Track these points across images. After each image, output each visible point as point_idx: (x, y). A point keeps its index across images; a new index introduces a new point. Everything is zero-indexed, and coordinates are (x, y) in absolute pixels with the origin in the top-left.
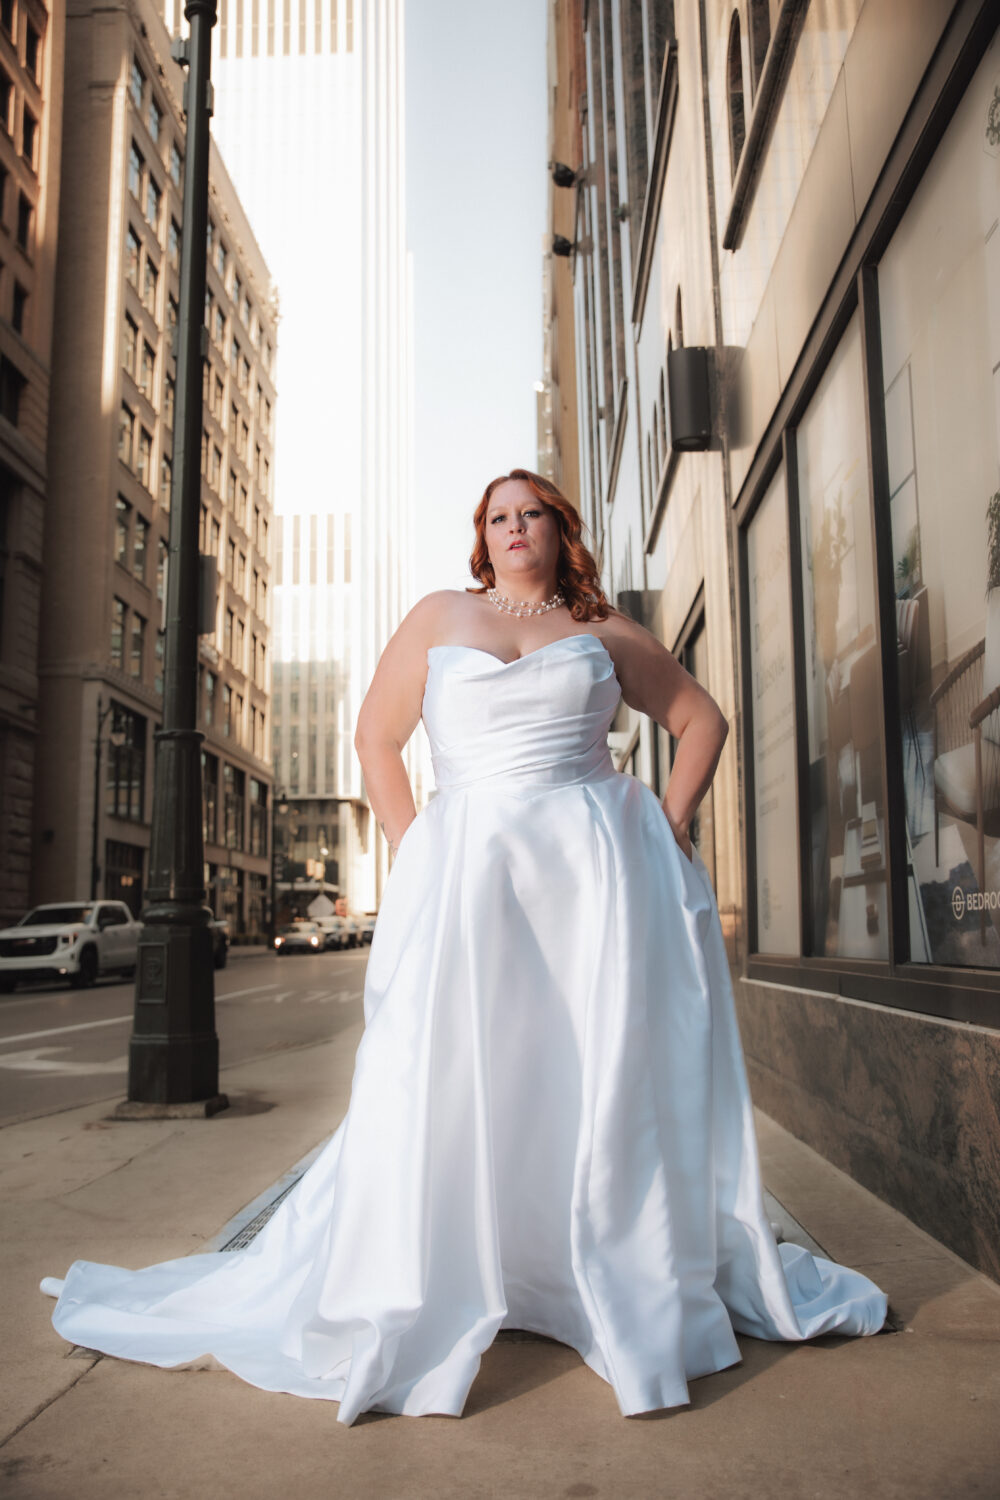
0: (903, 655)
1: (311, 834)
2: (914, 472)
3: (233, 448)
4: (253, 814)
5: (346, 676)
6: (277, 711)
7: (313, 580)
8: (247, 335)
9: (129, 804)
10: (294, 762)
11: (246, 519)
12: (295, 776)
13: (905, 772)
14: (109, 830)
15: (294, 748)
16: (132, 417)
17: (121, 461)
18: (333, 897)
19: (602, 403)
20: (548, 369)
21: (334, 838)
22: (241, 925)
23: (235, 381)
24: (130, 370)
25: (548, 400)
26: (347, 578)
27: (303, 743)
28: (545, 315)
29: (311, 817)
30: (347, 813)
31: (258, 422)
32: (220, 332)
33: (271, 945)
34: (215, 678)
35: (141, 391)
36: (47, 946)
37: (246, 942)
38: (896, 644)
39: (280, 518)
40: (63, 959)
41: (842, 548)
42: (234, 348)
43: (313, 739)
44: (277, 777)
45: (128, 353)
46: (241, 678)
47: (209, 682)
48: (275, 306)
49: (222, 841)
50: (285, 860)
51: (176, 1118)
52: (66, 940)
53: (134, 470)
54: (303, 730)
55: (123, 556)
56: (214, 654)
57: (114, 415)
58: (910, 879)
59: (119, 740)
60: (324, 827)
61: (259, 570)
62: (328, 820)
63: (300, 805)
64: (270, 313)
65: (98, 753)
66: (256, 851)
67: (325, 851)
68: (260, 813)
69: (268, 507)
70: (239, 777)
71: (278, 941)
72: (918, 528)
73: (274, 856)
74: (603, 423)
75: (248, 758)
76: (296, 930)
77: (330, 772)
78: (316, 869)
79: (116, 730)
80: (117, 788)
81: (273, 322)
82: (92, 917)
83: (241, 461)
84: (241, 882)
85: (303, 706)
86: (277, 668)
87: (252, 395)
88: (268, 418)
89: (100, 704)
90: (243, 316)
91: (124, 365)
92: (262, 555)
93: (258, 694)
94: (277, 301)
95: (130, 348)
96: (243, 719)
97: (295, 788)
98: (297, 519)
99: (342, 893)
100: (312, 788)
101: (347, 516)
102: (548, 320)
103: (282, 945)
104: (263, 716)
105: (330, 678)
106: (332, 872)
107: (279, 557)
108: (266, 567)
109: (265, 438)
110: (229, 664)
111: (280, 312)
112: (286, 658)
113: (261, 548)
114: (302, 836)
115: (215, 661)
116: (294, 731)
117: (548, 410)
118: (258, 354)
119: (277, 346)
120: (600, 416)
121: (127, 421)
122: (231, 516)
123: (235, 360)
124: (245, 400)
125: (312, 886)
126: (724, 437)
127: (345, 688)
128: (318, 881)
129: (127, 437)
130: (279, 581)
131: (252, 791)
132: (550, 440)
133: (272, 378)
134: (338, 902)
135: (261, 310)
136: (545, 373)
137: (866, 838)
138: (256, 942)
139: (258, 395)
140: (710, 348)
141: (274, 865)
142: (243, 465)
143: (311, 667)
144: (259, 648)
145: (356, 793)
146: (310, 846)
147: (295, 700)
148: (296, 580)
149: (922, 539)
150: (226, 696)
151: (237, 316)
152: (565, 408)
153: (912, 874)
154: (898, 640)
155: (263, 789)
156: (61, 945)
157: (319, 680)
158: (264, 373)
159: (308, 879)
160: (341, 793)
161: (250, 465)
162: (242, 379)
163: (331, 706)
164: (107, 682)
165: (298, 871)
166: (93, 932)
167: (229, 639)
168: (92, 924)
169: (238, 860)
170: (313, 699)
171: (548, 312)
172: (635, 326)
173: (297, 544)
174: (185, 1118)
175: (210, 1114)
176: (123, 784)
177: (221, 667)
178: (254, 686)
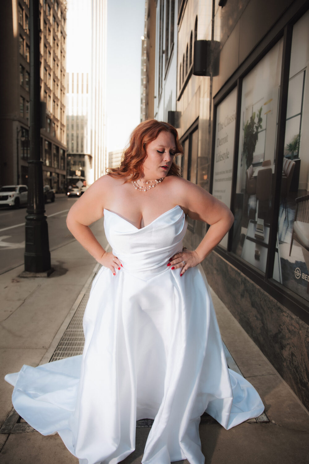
0: (284, 178)
1: (77, 163)
2: (301, 114)
3: (54, 51)
4: (62, 158)
5: (87, 120)
6: (68, 129)
7: (78, 92)
8: (57, 14)
9: (27, 154)
10: (72, 144)
11: (58, 74)
12: (73, 147)
13: (279, 218)
14: (22, 163)
15: (72, 140)
16: (23, 40)
17: (20, 54)
18: (83, 181)
19: (164, 49)
20: (146, 33)
21: (83, 165)
22: (58, 188)
23: (54, 30)
24: (21, 23)
25: (145, 43)
26: (87, 92)
27: (75, 138)
28: (145, 15)
29: (77, 159)
30: (87, 158)
31: (61, 43)
32: (49, 13)
33: (67, 194)
34: (50, 120)
35: (26, 31)
36: (6, 198)
37: (60, 193)
38: (282, 173)
39: (68, 74)
40: (10, 202)
41: (259, 128)
42: (54, 19)
43: (77, 137)
44: (68, 148)
45: (21, 17)
46: (57, 120)
47: (49, 121)
48: (65, 6)
49: (53, 166)
50: (70, 170)
51: (38, 277)
52: (10, 196)
53: (25, 57)
54: (75, 135)
55: (23, 83)
56: (50, 113)
57: (17, 38)
58: (276, 253)
59: (23, 139)
60: (80, 162)
61: (62, 89)
62: (81, 159)
63: (74, 155)
64: (64, 8)
65: (18, 143)
66: (62, 168)
67: (81, 168)
68: (63, 158)
69: (65, 70)
70: (57, 149)
71: (68, 194)
72: (299, 136)
73: (67, 170)
74: (164, 55)
75: (60, 143)
76: (73, 191)
77: (82, 146)
78: (78, 173)
79: (23, 136)
80: (24, 150)
81: (65, 11)
82: (18, 189)
83: (56, 56)
84: (58, 177)
85: (75, 128)
86: (68, 117)
87: (59, 34)
88: (64, 42)
89: (17, 128)
90: (56, 8)
91: (19, 22)
92: (63, 85)
93: (62, 125)
94: (66, 4)
95: (21, 15)
96: (58, 132)
97: (73, 151)
98: (73, 74)
99: (85, 179)
100: (77, 151)
101: (87, 74)
102: (146, 17)
103: (70, 195)
104: (64, 131)
105: (82, 120)
106: (83, 174)
107: (68, 85)
108: (64, 89)
109: (63, 49)
110: (54, 117)
111: (67, 8)
112: (70, 114)
113: (63, 83)
114: (75, 164)
115: (50, 115)
116: (72, 135)
117: (145, 45)
118: (61, 21)
119: (66, 19)
120: (163, 52)
121: (21, 40)
122: (54, 73)
123: (54, 23)
124: (57, 36)
125: (77, 177)
126: (211, 73)
127: (86, 123)
128: (79, 176)
129: (22, 46)
130: (68, 92)
131: (61, 152)
132: (145, 55)
133: (65, 30)
134: (84, 182)
135: (61, 6)
136: (145, 34)
137: (258, 229)
138: (63, 193)
139: (61, 34)
140: (209, 41)
141: (67, 172)
142: (57, 57)
143: (77, 117)
144: (62, 112)
145: (89, 153)
146: (77, 166)
147: (73, 126)
148: (73, 92)
149: (301, 140)
150: (53, 125)
151: (54, 8)
152: (151, 47)
153: (277, 251)
154: (283, 172)
155: (64, 151)
156: (9, 198)
157: (79, 121)
158: (63, 28)
159: (76, 176)
160: (85, 153)
161: (59, 57)
162: (56, 29)
163: (82, 128)
164: (20, 121)
165: (74, 173)
166: (18, 194)
167: (54, 109)
168: (18, 192)
169: (58, 171)
170: (77, 126)
171: (147, 14)
172: (178, 26)
173: (73, 81)
174: (41, 277)
175: (49, 276)
176: (25, 148)
177: (52, 117)
178: (61, 123)
